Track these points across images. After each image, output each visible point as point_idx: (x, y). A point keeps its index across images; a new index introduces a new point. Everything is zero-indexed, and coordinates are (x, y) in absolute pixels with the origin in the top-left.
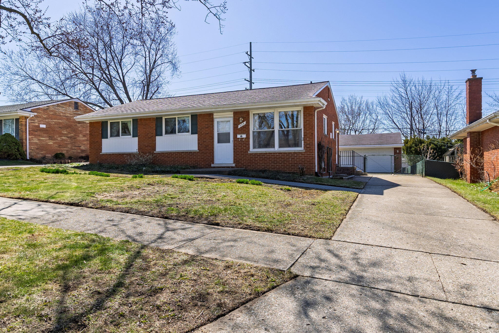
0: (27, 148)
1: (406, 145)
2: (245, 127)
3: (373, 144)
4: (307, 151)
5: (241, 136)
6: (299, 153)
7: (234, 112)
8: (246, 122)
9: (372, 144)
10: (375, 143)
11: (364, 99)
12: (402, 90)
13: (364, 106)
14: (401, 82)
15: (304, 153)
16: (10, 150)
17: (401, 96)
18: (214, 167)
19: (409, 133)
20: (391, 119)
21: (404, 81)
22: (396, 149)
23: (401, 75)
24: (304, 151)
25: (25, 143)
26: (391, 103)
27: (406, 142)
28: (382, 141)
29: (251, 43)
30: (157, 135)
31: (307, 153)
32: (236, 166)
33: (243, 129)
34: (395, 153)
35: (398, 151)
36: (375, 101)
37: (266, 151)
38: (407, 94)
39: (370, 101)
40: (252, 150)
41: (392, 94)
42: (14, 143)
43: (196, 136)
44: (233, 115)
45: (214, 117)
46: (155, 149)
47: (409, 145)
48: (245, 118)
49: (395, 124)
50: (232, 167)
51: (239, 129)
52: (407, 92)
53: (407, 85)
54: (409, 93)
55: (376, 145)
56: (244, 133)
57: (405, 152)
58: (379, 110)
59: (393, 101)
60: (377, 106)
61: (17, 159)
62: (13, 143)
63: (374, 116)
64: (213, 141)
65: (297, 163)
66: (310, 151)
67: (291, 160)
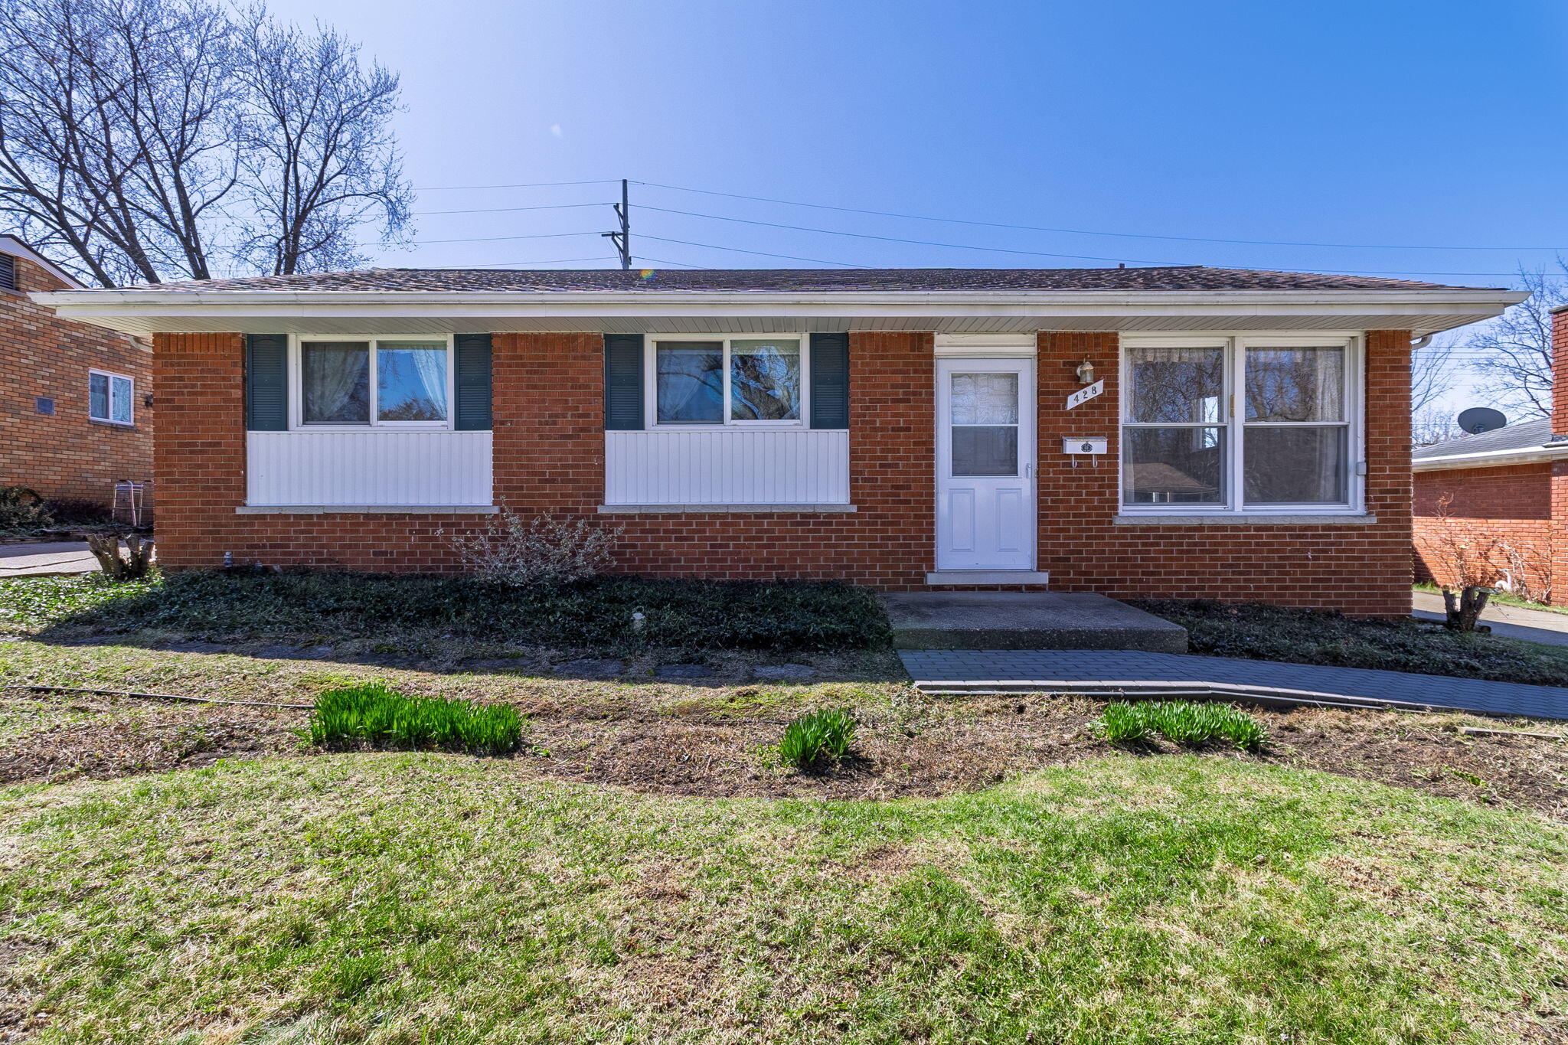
2: (1099, 407)
4: (1384, 521)
5: (1086, 447)
6: (1351, 528)
7: (1041, 334)
8: (1104, 387)
18: (939, 588)
24: (1367, 521)
29: (625, 182)
32: (1048, 581)
40: (1127, 510)
44: (1033, 350)
45: (937, 351)
46: (598, 494)
48: (1100, 364)
50: (1031, 588)
51: (1069, 413)
56: (1093, 435)
64: (933, 467)
65: (1341, 573)
66: (1398, 521)
67: (1314, 558)
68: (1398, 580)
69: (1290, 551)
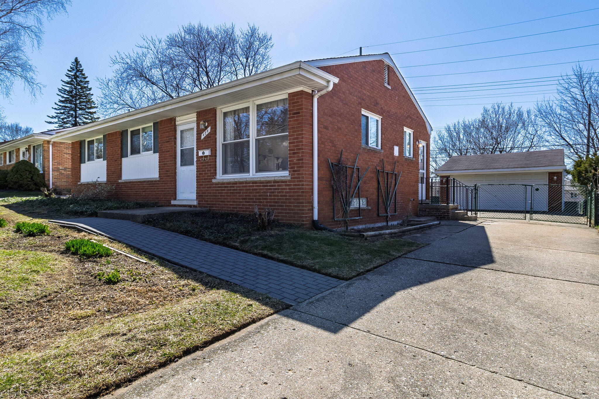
0: (49, 178)
1: (578, 168)
2: (210, 137)
3: (512, 167)
4: (294, 178)
5: (203, 153)
6: (282, 182)
7: (197, 112)
8: (211, 129)
9: (509, 167)
10: (516, 166)
11: (515, 107)
12: (576, 91)
13: (515, 118)
14: (574, 79)
15: (290, 181)
16: (21, 179)
17: (574, 99)
18: (175, 206)
19: (586, 150)
20: (558, 134)
21: (580, 77)
22: (551, 174)
23: (575, 68)
24: (289, 178)
25: (47, 171)
26: (558, 111)
27: (578, 164)
28: (528, 162)
29: (361, 48)
30: (122, 157)
31: (294, 182)
32: (199, 204)
33: (207, 140)
34: (551, 180)
35: (555, 178)
36: (533, 109)
37: (234, 179)
38: (584, 96)
39: (524, 110)
40: (220, 177)
41: (560, 98)
42: (28, 171)
43: (157, 155)
44: (195, 119)
45: (177, 123)
46: (120, 177)
47: (582, 168)
48: (210, 120)
49: (564, 139)
50: (194, 206)
51: (203, 141)
52: (584, 93)
53: (584, 83)
54: (587, 94)
55: (516, 169)
56: (207, 148)
57: (576, 179)
58: (539, 121)
59: (562, 108)
60: (536, 116)
61: (31, 190)
62: (26, 171)
63: (531, 129)
64: (175, 163)
65: (279, 202)
66: (299, 178)
67: (270, 196)
68: (299, 206)
69: (262, 193)
